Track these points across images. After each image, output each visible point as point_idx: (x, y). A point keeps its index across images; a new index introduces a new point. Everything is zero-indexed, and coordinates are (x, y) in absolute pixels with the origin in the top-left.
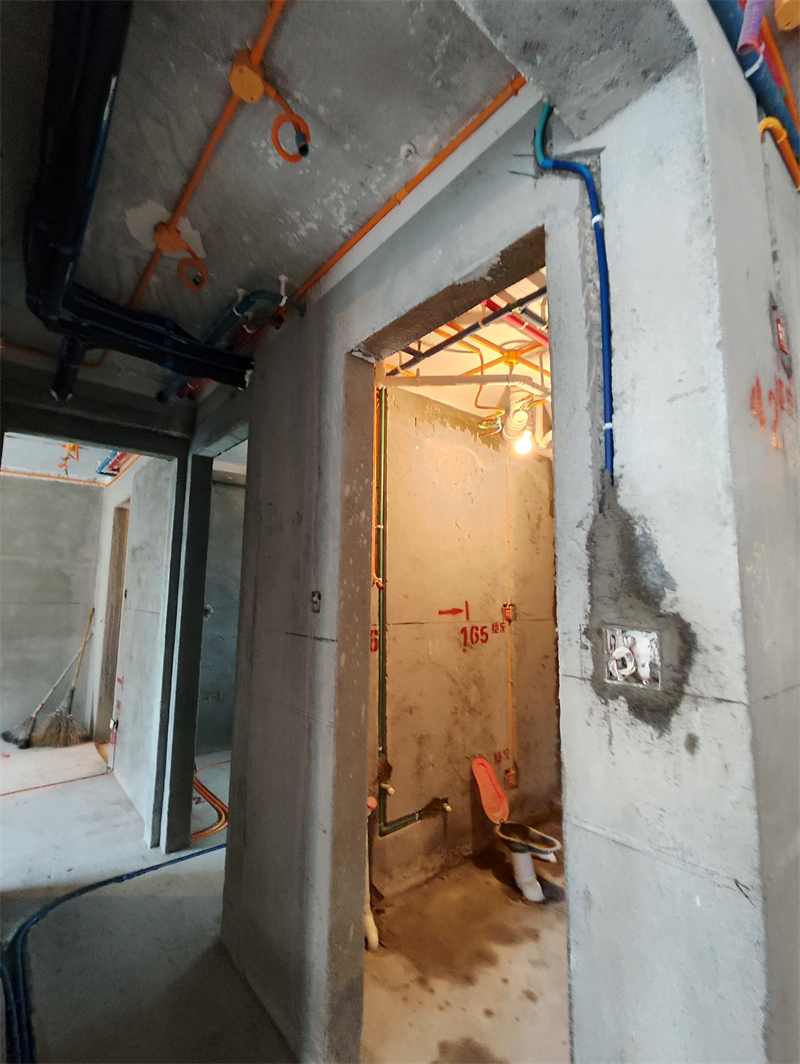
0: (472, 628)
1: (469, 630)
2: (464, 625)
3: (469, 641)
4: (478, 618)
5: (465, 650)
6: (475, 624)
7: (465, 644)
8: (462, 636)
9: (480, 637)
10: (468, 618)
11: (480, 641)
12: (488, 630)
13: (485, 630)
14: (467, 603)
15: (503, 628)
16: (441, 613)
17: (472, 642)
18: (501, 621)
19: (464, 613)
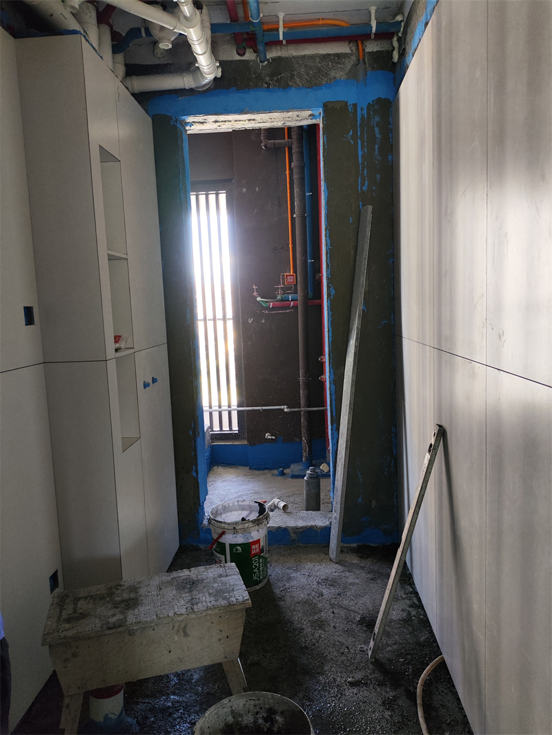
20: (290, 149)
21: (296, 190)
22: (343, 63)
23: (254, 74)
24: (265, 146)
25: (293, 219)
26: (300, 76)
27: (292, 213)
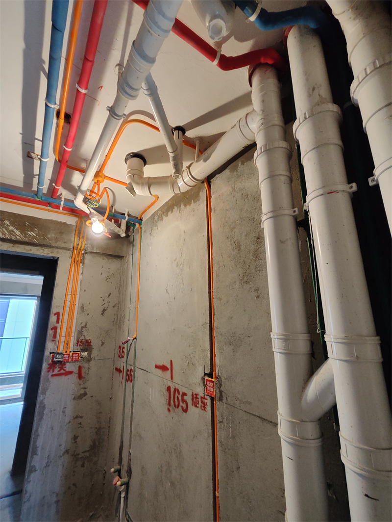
0: (175, 389)
1: (172, 390)
2: (170, 384)
3: (172, 402)
4: (179, 382)
5: (169, 410)
6: (177, 387)
7: (169, 404)
8: (167, 394)
9: (181, 403)
10: (172, 378)
11: (180, 408)
12: (188, 398)
13: (185, 397)
14: (171, 361)
15: (205, 405)
16: (157, 367)
17: (175, 406)
18: (202, 395)
19: (170, 370)
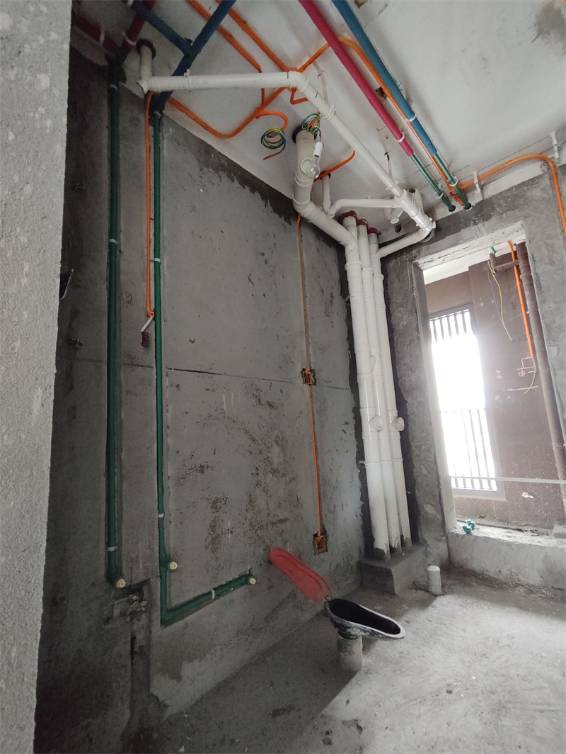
20: (518, 267)
21: (527, 293)
22: (537, 183)
23: (463, 218)
24: (495, 270)
25: (527, 316)
26: (500, 206)
27: (526, 310)
